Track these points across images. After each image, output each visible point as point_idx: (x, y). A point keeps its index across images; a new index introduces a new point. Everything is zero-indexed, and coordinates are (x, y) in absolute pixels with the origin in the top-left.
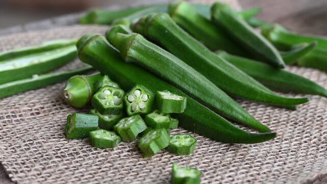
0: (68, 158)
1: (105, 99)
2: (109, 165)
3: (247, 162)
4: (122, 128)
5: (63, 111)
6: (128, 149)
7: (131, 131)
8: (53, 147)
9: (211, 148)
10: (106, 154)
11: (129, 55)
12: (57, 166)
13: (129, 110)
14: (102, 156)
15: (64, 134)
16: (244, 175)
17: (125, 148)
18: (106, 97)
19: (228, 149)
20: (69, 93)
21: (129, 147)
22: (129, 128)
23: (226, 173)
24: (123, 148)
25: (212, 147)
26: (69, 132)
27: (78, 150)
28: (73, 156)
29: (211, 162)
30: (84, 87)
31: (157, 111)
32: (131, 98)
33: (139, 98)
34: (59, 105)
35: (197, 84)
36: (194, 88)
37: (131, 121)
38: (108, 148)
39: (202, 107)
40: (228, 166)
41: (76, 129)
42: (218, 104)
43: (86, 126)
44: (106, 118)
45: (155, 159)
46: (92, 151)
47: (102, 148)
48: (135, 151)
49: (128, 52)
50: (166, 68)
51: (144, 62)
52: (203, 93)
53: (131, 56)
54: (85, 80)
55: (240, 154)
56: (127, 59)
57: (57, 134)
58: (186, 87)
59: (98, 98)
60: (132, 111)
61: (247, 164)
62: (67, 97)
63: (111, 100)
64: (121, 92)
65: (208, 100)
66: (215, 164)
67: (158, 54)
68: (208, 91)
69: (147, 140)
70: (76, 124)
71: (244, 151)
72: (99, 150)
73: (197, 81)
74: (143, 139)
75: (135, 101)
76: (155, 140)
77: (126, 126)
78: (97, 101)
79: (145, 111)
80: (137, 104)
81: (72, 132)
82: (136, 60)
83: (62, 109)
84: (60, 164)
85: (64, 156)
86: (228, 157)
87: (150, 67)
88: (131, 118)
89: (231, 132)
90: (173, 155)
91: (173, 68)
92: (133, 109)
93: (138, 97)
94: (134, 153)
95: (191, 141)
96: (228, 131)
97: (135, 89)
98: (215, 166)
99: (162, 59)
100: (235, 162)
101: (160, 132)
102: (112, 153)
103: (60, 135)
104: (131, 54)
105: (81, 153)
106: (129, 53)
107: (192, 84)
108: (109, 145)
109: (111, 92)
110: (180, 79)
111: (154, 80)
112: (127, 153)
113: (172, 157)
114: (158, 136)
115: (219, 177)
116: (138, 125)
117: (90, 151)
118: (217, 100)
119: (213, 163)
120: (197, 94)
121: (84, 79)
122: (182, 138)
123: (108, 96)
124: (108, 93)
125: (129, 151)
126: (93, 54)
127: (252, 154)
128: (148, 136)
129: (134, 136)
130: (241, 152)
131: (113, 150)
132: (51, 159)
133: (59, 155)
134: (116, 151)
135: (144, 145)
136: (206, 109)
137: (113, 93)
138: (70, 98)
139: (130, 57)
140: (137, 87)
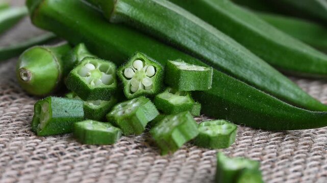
0: (51, 160)
1: (88, 76)
2: (113, 166)
3: (316, 152)
4: (121, 116)
5: (17, 102)
6: (134, 145)
7: (138, 119)
8: (23, 147)
9: (256, 139)
10: (105, 153)
11: (118, 10)
12: (38, 171)
13: (127, 91)
14: (99, 156)
15: (32, 130)
16: (316, 168)
17: (130, 144)
18: (90, 74)
19: (283, 139)
20: (28, 72)
21: (136, 142)
22: (134, 115)
23: (289, 167)
24: (127, 144)
25: (258, 138)
26: (41, 126)
27: (62, 150)
28: (56, 157)
29: (264, 155)
30: (49, 62)
31: (170, 89)
32: (129, 72)
33: (142, 72)
34: (8, 93)
35: (224, 50)
36: (219, 55)
37: (134, 105)
38: (106, 145)
39: (236, 82)
40: (291, 158)
41: (53, 120)
42: (257, 77)
43: (66, 115)
44: (92, 105)
45: (180, 156)
46: (82, 150)
47: (98, 146)
48: (146, 147)
49: (116, 5)
50: (175, 27)
51: (141, 21)
52: (234, 62)
53: (121, 11)
54: (50, 52)
55: (302, 143)
56: (114, 17)
57: (21, 131)
58: (207, 54)
59: (77, 75)
60: (132, 93)
61: (316, 155)
62: (25, 78)
63: (98, 78)
64: (111, 66)
65: (241, 72)
66: (270, 158)
67: (161, 6)
68: (241, 59)
69: (165, 129)
70: (53, 112)
71: (308, 139)
72: (93, 148)
73: (223, 44)
74: (157, 128)
75: (136, 77)
76: (179, 127)
77: (127, 111)
78: (77, 80)
79: (152, 91)
80: (140, 80)
81: (48, 124)
82: (127, 17)
83: (14, 99)
84: (42, 168)
85: (44, 158)
86: (286, 148)
87: (151, 28)
88: (131, 102)
89: (285, 113)
90: (204, 149)
91: (186, 26)
92: (133, 90)
93: (139, 69)
94: (146, 150)
95: (229, 128)
96: (281, 112)
97: (135, 58)
98: (270, 159)
99: (168, 13)
100: (298, 153)
101: (184, 116)
102: (113, 150)
103: (25, 132)
104: (121, 9)
105: (67, 152)
106: (117, 7)
107: (217, 49)
108: (107, 141)
109: (95, 65)
110: (197, 43)
111: (156, 46)
112: (135, 151)
113: (203, 152)
114: (182, 121)
115: (281, 173)
116: (146, 109)
117: (81, 149)
118: (255, 72)
119: (266, 157)
120: (224, 64)
121: (49, 50)
122: (214, 125)
123: (92, 72)
124: (91, 67)
125: (137, 148)
126: (57, 13)
127: (320, 143)
128: (163, 123)
129: (142, 126)
130: (303, 141)
131: (112, 147)
132: (25, 161)
133: (36, 156)
134: (117, 149)
135: (161, 136)
136: (242, 84)
137: (98, 67)
138: (30, 79)
139: (118, 14)
140: (138, 56)
